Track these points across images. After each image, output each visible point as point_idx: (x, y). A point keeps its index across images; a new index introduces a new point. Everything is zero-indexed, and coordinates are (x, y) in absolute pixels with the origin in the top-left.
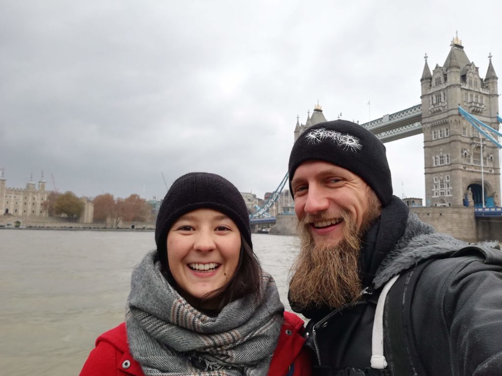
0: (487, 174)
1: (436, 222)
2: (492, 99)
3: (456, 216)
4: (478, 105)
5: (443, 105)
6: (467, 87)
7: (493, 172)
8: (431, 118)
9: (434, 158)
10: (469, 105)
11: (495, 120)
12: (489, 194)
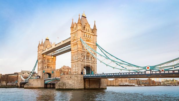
0: (92, 63)
1: (69, 80)
2: (95, 37)
3: (76, 78)
4: (89, 38)
5: (76, 37)
6: (85, 31)
7: (94, 62)
8: (73, 42)
9: (74, 57)
10: (85, 38)
11: (95, 44)
12: (92, 70)
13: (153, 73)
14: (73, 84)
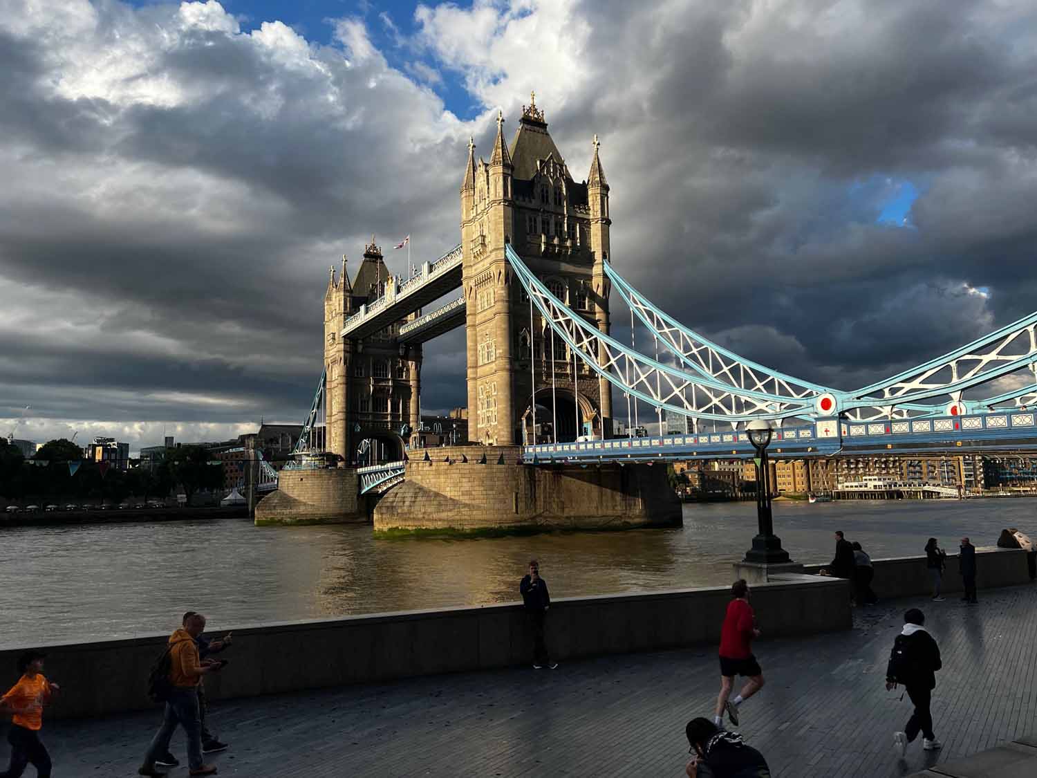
2: (596, 228)
6: (535, 203)
8: (474, 268)
9: (479, 348)
11: (598, 270)
12: (587, 415)
13: (855, 431)
14: (465, 500)
